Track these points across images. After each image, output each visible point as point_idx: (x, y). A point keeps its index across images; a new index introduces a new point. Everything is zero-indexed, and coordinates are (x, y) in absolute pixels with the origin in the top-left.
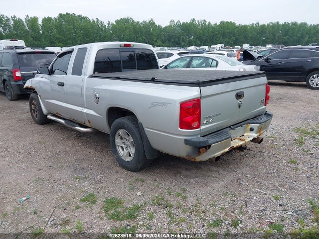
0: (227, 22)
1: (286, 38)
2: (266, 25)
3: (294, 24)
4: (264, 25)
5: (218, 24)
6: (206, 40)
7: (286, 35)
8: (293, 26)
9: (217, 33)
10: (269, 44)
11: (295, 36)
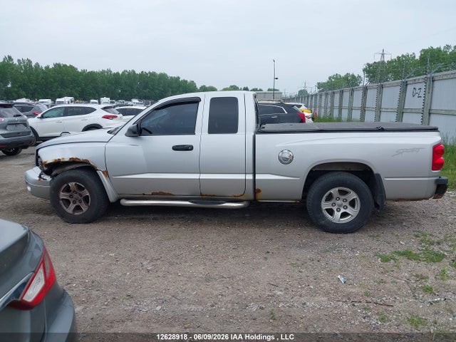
0: (65, 66)
1: (146, 91)
2: (121, 73)
3: (153, 74)
4: (118, 73)
5: (51, 67)
6: (35, 90)
7: (145, 87)
8: (152, 77)
9: (52, 80)
10: (135, 98)
11: (157, 89)
